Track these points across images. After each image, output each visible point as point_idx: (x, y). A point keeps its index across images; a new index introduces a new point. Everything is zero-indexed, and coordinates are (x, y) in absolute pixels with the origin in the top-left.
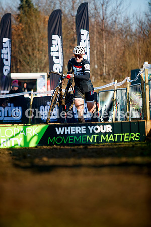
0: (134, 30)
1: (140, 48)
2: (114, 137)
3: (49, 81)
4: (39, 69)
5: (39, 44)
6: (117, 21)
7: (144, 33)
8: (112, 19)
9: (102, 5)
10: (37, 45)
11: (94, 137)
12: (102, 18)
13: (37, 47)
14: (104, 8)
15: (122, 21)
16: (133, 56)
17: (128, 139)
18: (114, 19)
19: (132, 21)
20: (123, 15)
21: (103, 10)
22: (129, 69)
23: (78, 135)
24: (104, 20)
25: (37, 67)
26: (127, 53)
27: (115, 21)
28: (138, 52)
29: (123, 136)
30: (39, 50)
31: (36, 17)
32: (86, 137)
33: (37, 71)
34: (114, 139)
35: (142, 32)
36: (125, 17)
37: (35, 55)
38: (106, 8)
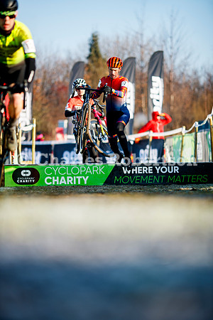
2: (182, 178)
6: (185, 73)
8: (180, 71)
9: (171, 56)
11: (161, 178)
15: (190, 73)
17: (195, 180)
18: (182, 70)
19: (199, 74)
20: (192, 67)
23: (145, 175)
24: (172, 72)
26: (194, 105)
27: (183, 73)
29: (191, 177)
32: (153, 178)
34: (181, 180)
36: (193, 70)
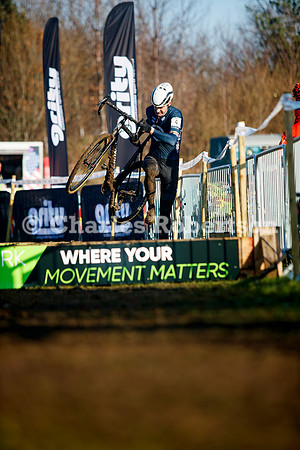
0: (216, 61)
1: (228, 95)
2: (177, 270)
3: (47, 159)
4: (26, 135)
5: (27, 85)
6: (183, 41)
7: (236, 65)
8: (173, 37)
9: (154, 9)
10: (23, 86)
11: (136, 271)
12: (153, 35)
13: (24, 91)
14: (158, 15)
15: (192, 41)
16: (214, 111)
17: (205, 274)
18: (177, 37)
19: (212, 42)
20: (196, 29)
21: (155, 18)
22: (207, 136)
23: (105, 266)
24: (158, 40)
25: (23, 131)
26: (202, 106)
27: (179, 42)
28: (225, 102)
29: (195, 269)
30: (26, 98)
31: (21, 31)
32: (121, 271)
33: (22, 139)
34: (177, 274)
35: (233, 65)
36: (198, 34)
37: (19, 107)
38: (161, 15)
